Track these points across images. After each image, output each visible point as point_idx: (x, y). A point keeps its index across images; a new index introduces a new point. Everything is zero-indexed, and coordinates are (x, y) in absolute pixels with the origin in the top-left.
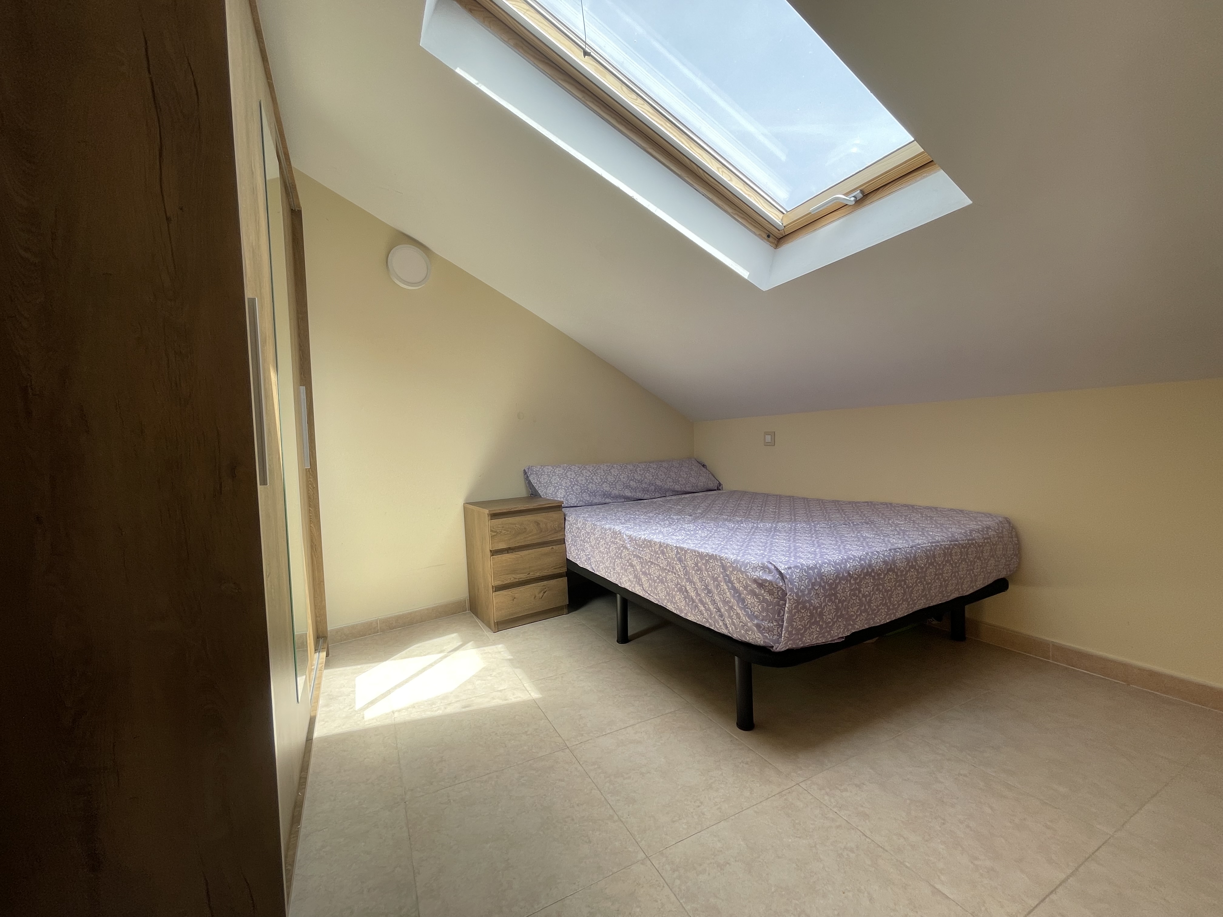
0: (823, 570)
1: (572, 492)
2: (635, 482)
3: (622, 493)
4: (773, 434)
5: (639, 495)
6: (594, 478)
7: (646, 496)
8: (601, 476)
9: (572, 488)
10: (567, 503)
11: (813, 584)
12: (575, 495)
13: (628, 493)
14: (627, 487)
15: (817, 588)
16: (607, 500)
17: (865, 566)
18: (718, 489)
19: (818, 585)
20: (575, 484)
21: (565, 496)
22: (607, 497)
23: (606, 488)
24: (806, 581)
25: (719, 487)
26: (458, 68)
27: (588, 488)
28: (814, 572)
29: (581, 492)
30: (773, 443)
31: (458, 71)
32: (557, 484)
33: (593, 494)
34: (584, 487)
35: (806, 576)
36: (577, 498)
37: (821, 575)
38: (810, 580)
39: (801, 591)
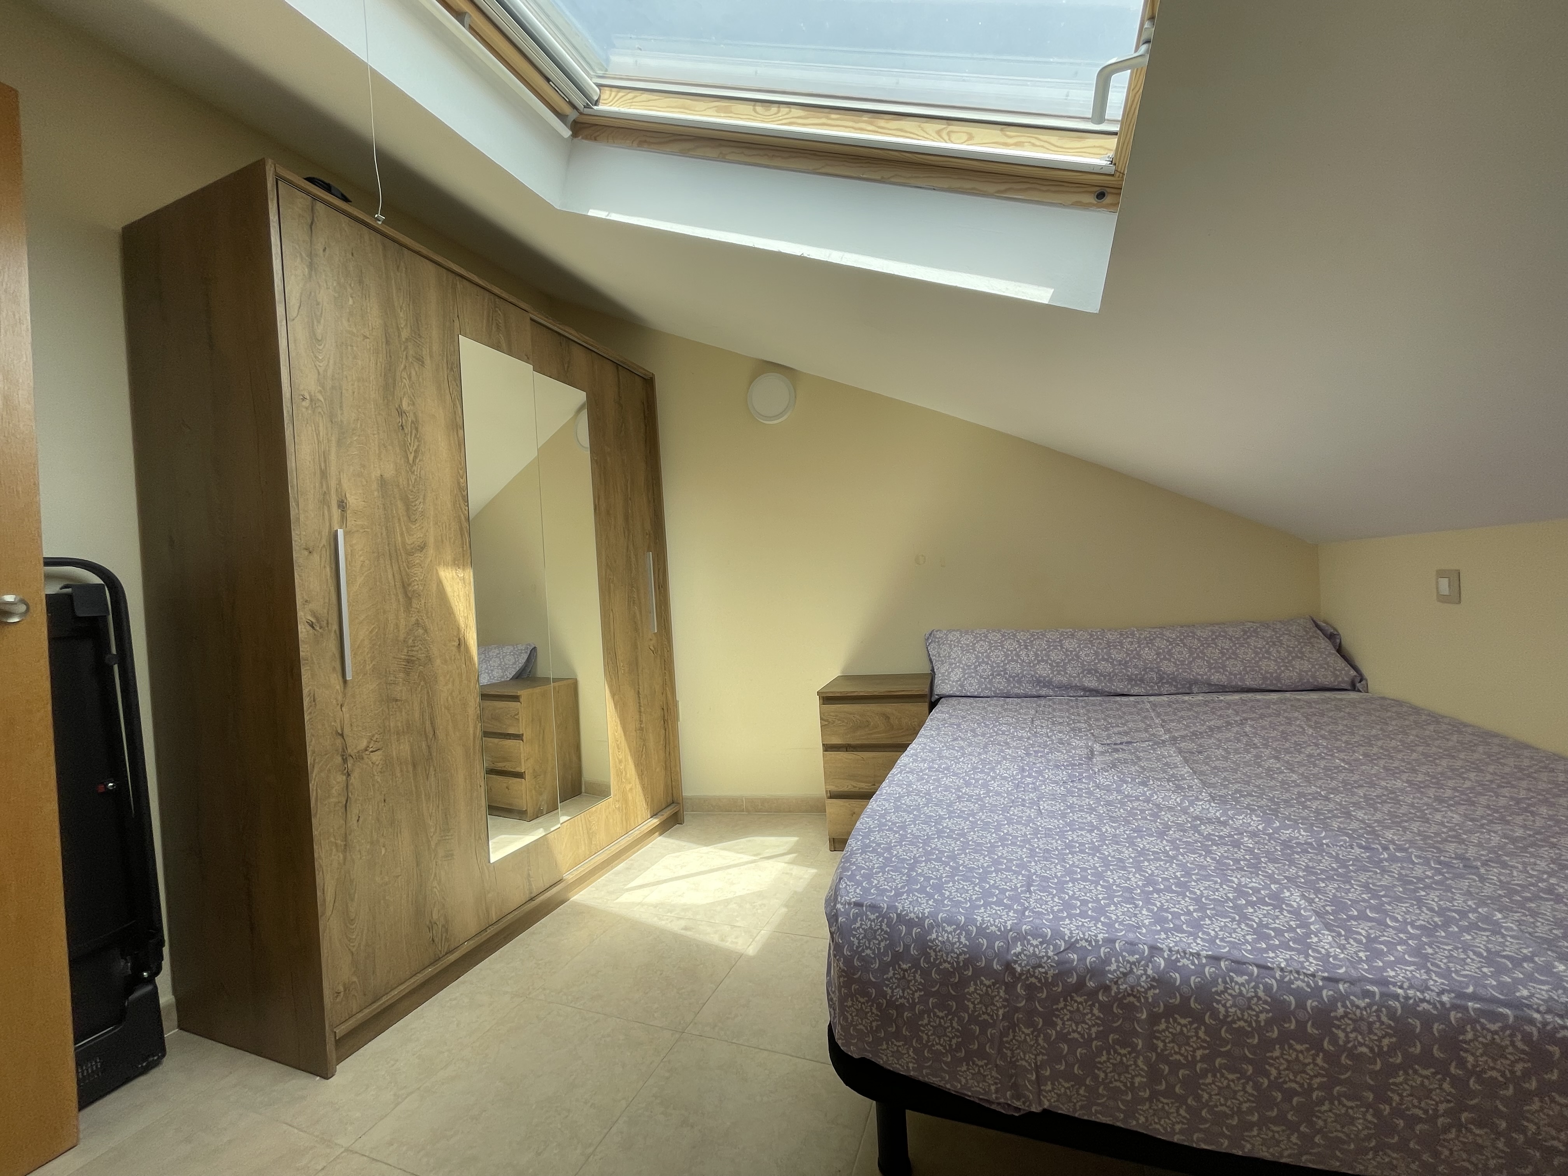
0: (934, 936)
1: (974, 675)
2: (1112, 663)
3: (1076, 682)
4: (1455, 577)
5: (1119, 687)
6: (1023, 653)
7: (1136, 690)
8: (1037, 650)
9: (976, 667)
10: (960, 691)
11: (898, 957)
12: (977, 679)
13: (1091, 682)
14: (1092, 671)
15: (904, 966)
16: (1043, 692)
17: (1075, 969)
18: (1353, 688)
19: (910, 962)
20: (983, 662)
21: (960, 680)
22: (1045, 686)
23: (1043, 670)
24: (883, 944)
25: (1357, 683)
26: (590, 210)
27: (1006, 669)
28: (909, 932)
29: (992, 675)
30: (1455, 597)
31: (592, 213)
32: (955, 660)
33: (1018, 679)
34: (998, 667)
35: (886, 932)
36: (980, 683)
37: (924, 945)
38: (891, 946)
39: (862, 959)
